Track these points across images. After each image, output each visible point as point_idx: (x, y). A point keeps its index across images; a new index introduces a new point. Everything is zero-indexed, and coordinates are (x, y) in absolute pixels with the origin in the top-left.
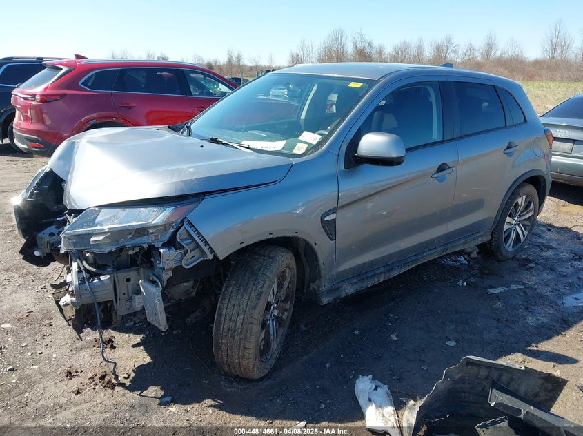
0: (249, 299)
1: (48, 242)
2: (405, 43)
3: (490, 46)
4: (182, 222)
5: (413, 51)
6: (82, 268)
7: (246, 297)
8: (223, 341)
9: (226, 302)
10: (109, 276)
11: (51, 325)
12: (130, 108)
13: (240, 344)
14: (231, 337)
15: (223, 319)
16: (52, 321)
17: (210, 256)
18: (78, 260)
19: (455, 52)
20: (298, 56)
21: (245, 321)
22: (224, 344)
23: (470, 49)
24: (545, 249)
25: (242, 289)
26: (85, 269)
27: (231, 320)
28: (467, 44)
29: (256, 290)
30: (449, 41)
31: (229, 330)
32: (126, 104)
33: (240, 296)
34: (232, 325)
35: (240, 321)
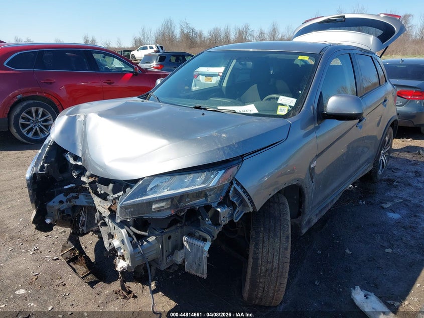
0: (280, 243)
1: (59, 209)
2: (217, 29)
3: (274, 31)
4: (232, 183)
5: (223, 35)
6: (132, 234)
7: (277, 240)
8: (261, 280)
9: (261, 246)
10: (155, 237)
11: (65, 285)
12: (51, 83)
13: (277, 281)
14: (269, 276)
15: (260, 262)
16: (63, 280)
17: (251, 210)
18: (125, 226)
19: (251, 35)
20: (140, 39)
21: (281, 261)
22: (261, 282)
23: (262, 33)
24: (395, 171)
25: (272, 235)
26: (135, 234)
27: (267, 262)
28: (260, 30)
29: (283, 233)
30: (247, 28)
31: (266, 271)
32: (47, 80)
33: (271, 240)
34: (269, 266)
35: (276, 262)
